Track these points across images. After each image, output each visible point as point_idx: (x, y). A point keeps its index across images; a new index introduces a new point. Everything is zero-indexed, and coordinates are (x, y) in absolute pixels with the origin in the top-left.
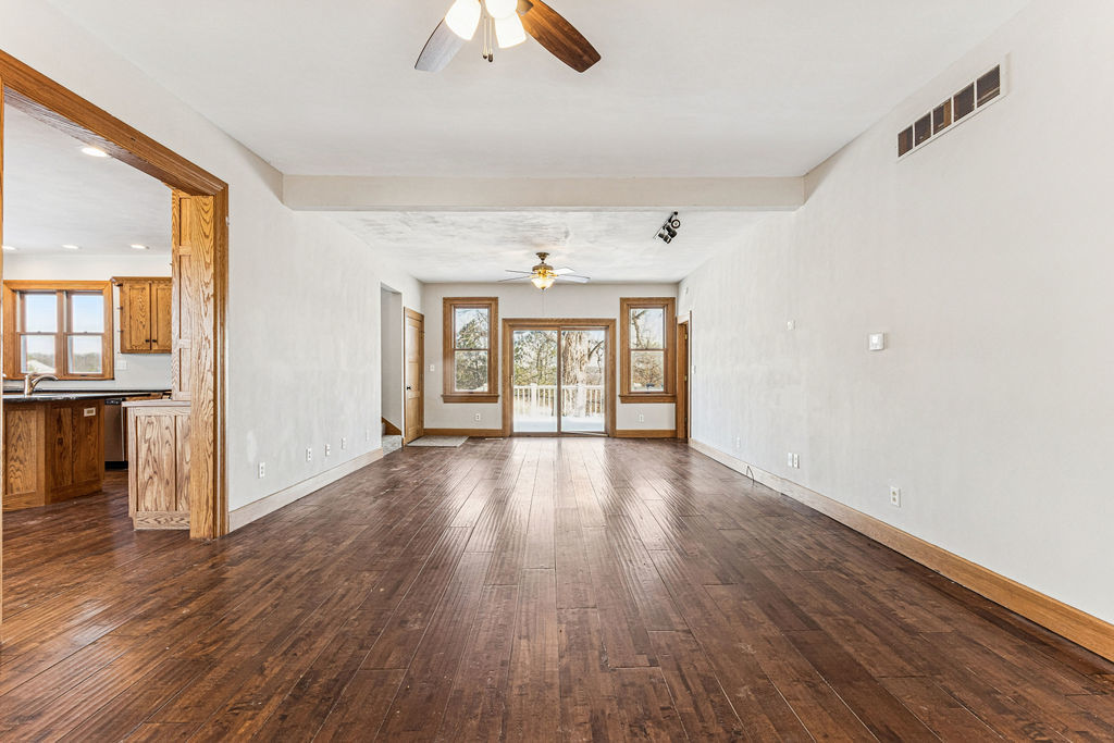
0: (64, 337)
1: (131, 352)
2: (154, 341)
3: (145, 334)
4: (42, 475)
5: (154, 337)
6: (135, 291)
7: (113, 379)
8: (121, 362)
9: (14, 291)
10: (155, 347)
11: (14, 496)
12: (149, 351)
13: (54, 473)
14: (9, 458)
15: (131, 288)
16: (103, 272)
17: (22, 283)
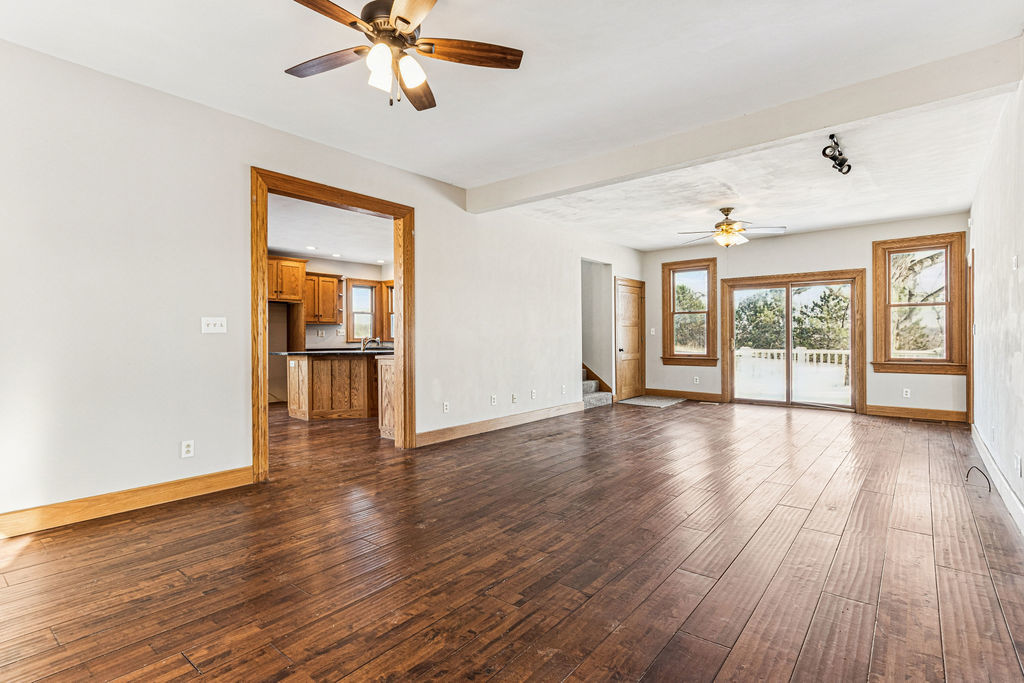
9: (387, 287)
11: (354, 410)
14: (352, 387)
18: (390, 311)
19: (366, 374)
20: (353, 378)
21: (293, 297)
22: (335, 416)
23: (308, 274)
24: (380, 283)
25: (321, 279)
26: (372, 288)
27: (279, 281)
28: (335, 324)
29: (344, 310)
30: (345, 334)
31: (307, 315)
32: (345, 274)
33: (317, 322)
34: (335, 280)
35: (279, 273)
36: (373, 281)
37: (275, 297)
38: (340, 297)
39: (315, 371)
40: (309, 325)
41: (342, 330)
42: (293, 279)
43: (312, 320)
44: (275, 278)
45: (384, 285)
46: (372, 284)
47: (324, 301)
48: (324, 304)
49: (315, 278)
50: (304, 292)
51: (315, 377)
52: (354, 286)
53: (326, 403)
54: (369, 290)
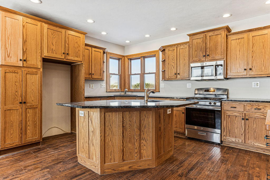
0: (143, 75)
1: (169, 80)
2: (178, 74)
3: (174, 71)
4: (154, 149)
5: (178, 72)
6: (170, 52)
7: (159, 92)
8: (162, 84)
9: (128, 59)
10: (179, 76)
11: (143, 161)
12: (176, 79)
13: (158, 147)
14: (141, 138)
15: (169, 50)
16: (156, 46)
17: (131, 55)
18: (130, 73)
19: (154, 124)
20: (143, 129)
21: (76, 59)
22: (126, 168)
23: (86, 45)
24: (124, 56)
25: (93, 49)
26: (119, 59)
27: (67, 45)
28: (102, 80)
29: (105, 71)
30: (105, 87)
31: (85, 73)
32: (108, 50)
33: (91, 79)
34: (102, 51)
35: (67, 40)
36: (120, 55)
37: (63, 57)
38: (104, 62)
39: (107, 124)
40: (87, 80)
41: (104, 84)
42: (76, 45)
43: (88, 76)
44: (63, 43)
45: (126, 59)
46: (120, 57)
47: (95, 65)
48: (95, 67)
49: (90, 48)
50: (84, 56)
51: (107, 129)
52: (110, 58)
53: (117, 155)
54: (118, 61)
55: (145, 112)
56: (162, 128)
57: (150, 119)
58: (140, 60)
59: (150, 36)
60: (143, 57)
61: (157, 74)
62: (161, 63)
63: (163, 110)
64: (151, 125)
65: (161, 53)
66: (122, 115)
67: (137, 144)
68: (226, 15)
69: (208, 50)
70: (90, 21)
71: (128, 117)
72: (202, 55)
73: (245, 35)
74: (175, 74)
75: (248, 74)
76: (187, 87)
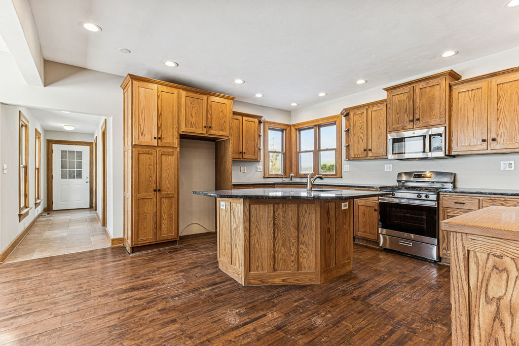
0: (317, 152)
1: (354, 159)
2: (370, 150)
3: (363, 146)
4: (319, 258)
5: (370, 147)
6: (357, 116)
7: (342, 177)
8: (346, 166)
9: (296, 129)
10: (370, 154)
11: (303, 273)
12: (366, 158)
13: (325, 256)
14: (300, 242)
15: (355, 114)
16: (336, 110)
17: (300, 124)
18: (298, 151)
19: (319, 223)
20: (302, 229)
21: (221, 133)
22: (278, 281)
23: (235, 113)
24: (289, 126)
25: (245, 118)
26: (282, 131)
27: (209, 116)
28: (256, 161)
29: (262, 148)
30: (262, 170)
31: (233, 152)
32: (266, 118)
33: (242, 159)
34: (256, 120)
35: (209, 108)
36: (284, 125)
37: (205, 132)
38: (260, 136)
39: (252, 220)
40: (236, 161)
41: (260, 166)
42: (221, 115)
43: (237, 156)
44: (205, 113)
45: (293, 128)
46: (284, 127)
47: (246, 139)
48: (247, 143)
49: (240, 117)
50: (231, 128)
51: (253, 226)
52: (270, 129)
53: (267, 263)
54: (281, 133)
55: (305, 206)
56: (333, 229)
57: (313, 216)
58: (312, 130)
59: (327, 94)
60: (317, 126)
61: (338, 151)
62: (344, 134)
63: (334, 203)
64: (314, 223)
65: (344, 119)
66: (272, 208)
67: (293, 250)
68: (449, 54)
69: (417, 111)
70: (239, 81)
71: (281, 211)
72: (408, 119)
73: (483, 84)
74: (365, 150)
75: (489, 148)
76: (386, 170)
